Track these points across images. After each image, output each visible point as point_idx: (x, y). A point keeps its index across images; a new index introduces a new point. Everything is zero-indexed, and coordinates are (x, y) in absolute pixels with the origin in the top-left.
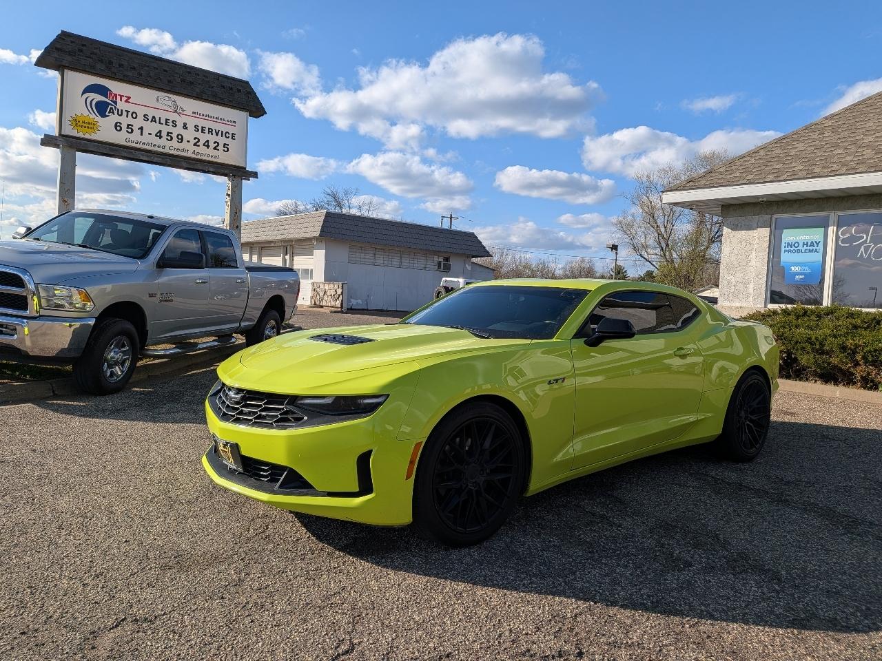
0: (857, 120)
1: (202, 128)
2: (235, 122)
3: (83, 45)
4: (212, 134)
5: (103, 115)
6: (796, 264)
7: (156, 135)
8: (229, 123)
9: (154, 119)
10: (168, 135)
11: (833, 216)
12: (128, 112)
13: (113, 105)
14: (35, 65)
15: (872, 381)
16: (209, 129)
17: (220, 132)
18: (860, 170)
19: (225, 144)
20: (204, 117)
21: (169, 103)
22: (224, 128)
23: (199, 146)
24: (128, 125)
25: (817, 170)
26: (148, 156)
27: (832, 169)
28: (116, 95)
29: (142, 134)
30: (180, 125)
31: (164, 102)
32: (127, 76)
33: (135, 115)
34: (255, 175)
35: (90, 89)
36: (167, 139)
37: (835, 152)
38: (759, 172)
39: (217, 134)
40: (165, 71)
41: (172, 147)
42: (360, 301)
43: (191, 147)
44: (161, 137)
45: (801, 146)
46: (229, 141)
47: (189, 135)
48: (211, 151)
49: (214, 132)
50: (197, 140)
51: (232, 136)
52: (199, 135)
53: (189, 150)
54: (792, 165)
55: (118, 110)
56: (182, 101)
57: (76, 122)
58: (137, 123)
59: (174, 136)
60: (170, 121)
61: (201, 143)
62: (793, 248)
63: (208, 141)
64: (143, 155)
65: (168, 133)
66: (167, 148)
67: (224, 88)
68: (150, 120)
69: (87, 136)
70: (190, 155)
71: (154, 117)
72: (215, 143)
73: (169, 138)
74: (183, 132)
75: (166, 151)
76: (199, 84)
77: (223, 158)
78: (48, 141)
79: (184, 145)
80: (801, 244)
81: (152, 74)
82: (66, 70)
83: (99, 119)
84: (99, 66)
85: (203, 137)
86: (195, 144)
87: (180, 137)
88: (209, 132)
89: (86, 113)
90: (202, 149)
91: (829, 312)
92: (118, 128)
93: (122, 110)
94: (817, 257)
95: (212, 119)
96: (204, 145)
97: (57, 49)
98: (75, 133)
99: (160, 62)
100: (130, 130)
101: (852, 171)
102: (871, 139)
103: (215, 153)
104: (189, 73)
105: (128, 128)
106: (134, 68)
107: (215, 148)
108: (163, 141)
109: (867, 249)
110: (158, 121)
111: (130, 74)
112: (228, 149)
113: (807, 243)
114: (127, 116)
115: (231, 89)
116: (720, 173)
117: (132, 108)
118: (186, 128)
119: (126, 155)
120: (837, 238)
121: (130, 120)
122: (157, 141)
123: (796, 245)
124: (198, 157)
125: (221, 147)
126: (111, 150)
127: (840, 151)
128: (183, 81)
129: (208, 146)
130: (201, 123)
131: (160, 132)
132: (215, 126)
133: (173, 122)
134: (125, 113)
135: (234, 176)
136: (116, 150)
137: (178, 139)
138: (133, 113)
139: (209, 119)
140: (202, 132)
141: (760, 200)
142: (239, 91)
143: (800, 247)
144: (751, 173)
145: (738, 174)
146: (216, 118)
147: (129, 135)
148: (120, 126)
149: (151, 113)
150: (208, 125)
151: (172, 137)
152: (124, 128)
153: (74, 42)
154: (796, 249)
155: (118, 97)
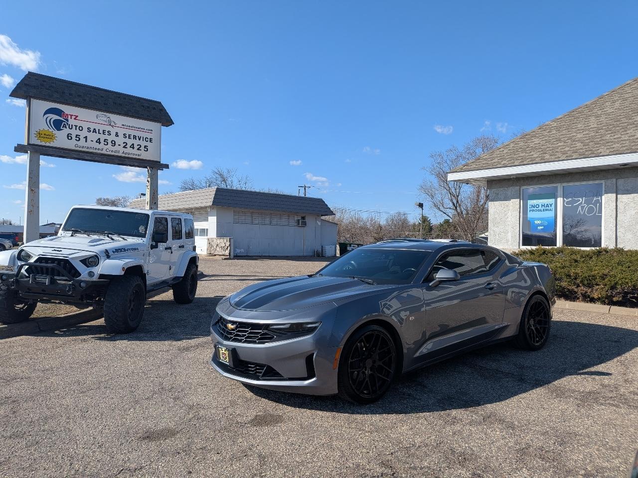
1: (129, 135)
2: (151, 130)
3: (44, 81)
4: (136, 139)
5: (59, 129)
6: (538, 219)
7: (97, 142)
8: (148, 131)
9: (94, 131)
10: (105, 141)
11: (560, 187)
12: (76, 126)
13: (65, 122)
14: (10, 96)
15: (589, 297)
16: (134, 136)
17: (142, 138)
18: (573, 157)
19: (145, 146)
20: (130, 128)
21: (105, 119)
22: (145, 135)
23: (127, 148)
24: (77, 135)
25: (547, 156)
26: (91, 157)
27: (557, 156)
28: (67, 115)
29: (86, 142)
30: (113, 134)
31: (102, 118)
32: (75, 102)
33: (81, 128)
34: (167, 166)
35: (49, 111)
36: (104, 144)
37: (560, 144)
38: (511, 159)
39: (140, 139)
40: (102, 97)
41: (108, 149)
42: (242, 250)
43: (121, 149)
44: (100, 143)
45: (536, 141)
46: (148, 144)
47: (120, 140)
48: (135, 151)
49: (137, 138)
50: (125, 144)
51: (150, 140)
52: (127, 140)
53: (120, 151)
54: (531, 154)
55: (69, 125)
56: (114, 118)
57: (40, 135)
58: (83, 134)
59: (109, 142)
60: (106, 132)
61: (128, 146)
62: (535, 208)
63: (133, 144)
64: (87, 156)
66: (104, 150)
67: (143, 107)
68: (92, 131)
69: (48, 144)
70: (120, 154)
71: (95, 129)
72: (138, 145)
73: (106, 143)
74: (116, 139)
75: (104, 152)
76: (126, 105)
77: (144, 155)
78: (20, 149)
79: (116, 148)
80: (540, 206)
81: (92, 99)
82: (32, 99)
83: (56, 132)
84: (55, 95)
85: (130, 142)
86: (124, 147)
88: (134, 138)
89: (46, 128)
90: (129, 150)
91: (560, 251)
92: (70, 138)
93: (72, 125)
94: (551, 214)
95: (136, 129)
96: (130, 147)
97: (26, 84)
98: (38, 142)
99: (98, 91)
101: (569, 158)
102: (579, 136)
103: (139, 152)
104: (119, 97)
105: (76, 137)
106: (79, 96)
107: (138, 149)
108: (102, 146)
109: (583, 207)
110: (97, 131)
111: (77, 100)
112: (147, 149)
113: (544, 206)
114: (76, 129)
115: (148, 107)
116: (485, 159)
117: (78, 123)
118: (118, 136)
119: (75, 156)
120: (564, 201)
121: (78, 132)
122: (97, 146)
123: (537, 206)
124: (127, 156)
125: (142, 148)
126: (65, 153)
127: (562, 144)
128: (114, 103)
129: (133, 148)
130: (128, 132)
131: (99, 139)
132: (138, 134)
133: (108, 132)
134: (74, 127)
135: (153, 168)
136: (69, 153)
137: (112, 143)
138: (80, 127)
139: (134, 129)
140: (129, 138)
141: (512, 177)
142: (154, 108)
143: (540, 208)
144: (505, 159)
145: (496, 160)
146: (139, 128)
147: (77, 142)
148: (71, 136)
149: (92, 127)
150: (133, 133)
151: (107, 143)
152: (74, 137)
153: (37, 79)
154: (537, 209)
155: (69, 116)
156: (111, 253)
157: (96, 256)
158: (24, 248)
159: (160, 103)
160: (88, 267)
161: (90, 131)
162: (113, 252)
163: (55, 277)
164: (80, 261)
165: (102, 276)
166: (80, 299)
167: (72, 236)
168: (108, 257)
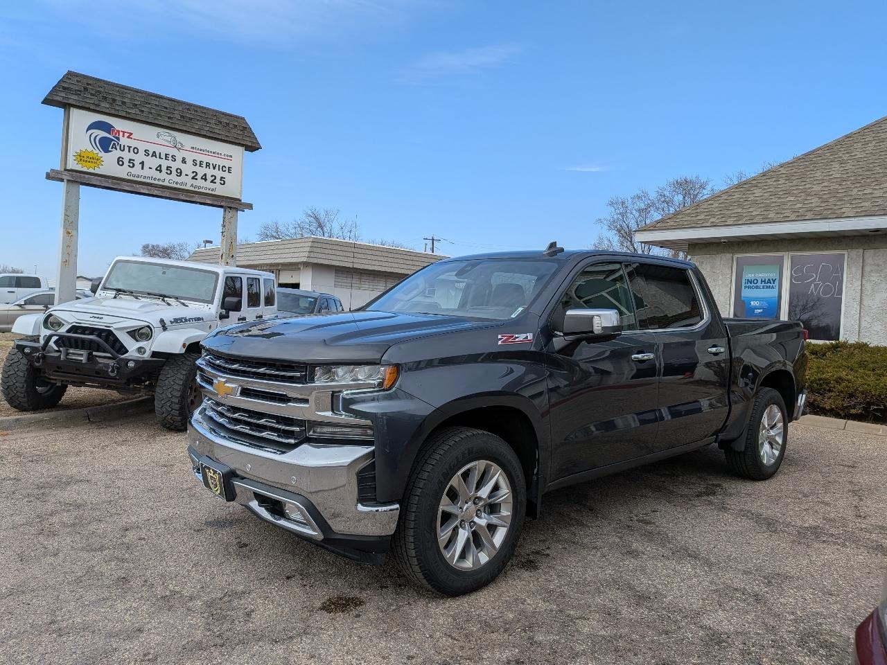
0: (808, 169)
1: (200, 162)
2: (231, 156)
3: (88, 84)
4: (209, 168)
5: (106, 151)
6: (756, 299)
7: (156, 169)
8: (226, 157)
9: (154, 154)
10: (167, 170)
11: (787, 258)
12: (130, 147)
13: (115, 141)
14: (42, 103)
15: (818, 407)
16: (207, 163)
17: (217, 166)
18: (807, 218)
19: (222, 178)
20: (202, 152)
21: (169, 139)
22: (221, 162)
23: (196, 179)
24: (130, 160)
25: (772, 215)
26: (148, 189)
27: (785, 215)
28: (118, 131)
29: (142, 169)
30: (179, 159)
31: (165, 138)
32: (129, 113)
33: (136, 151)
34: (250, 206)
37: (788, 199)
38: (722, 216)
39: (214, 168)
40: (166, 108)
41: (171, 180)
43: (189, 181)
44: (161, 171)
45: (758, 192)
46: (225, 174)
47: (188, 169)
48: (208, 184)
49: (211, 166)
50: (195, 174)
51: (229, 170)
52: (197, 169)
53: (187, 183)
54: (751, 210)
55: (121, 145)
56: (181, 137)
57: (80, 157)
58: (138, 158)
59: (174, 170)
60: (170, 156)
61: (199, 177)
62: (753, 284)
63: (205, 175)
64: (143, 189)
65: (168, 167)
66: (167, 181)
67: (221, 123)
68: (151, 155)
69: (91, 170)
70: (188, 187)
71: (154, 152)
72: (212, 176)
73: (169, 172)
74: (182, 166)
75: (166, 184)
76: (198, 120)
77: (220, 190)
78: (52, 176)
79: (183, 179)
80: (760, 281)
81: (153, 111)
83: (102, 154)
84: (103, 104)
85: (201, 171)
86: (193, 178)
87: (179, 171)
88: (207, 166)
89: (90, 148)
90: (200, 182)
92: (121, 163)
93: (124, 146)
94: (773, 293)
95: (210, 154)
96: (202, 178)
97: (64, 88)
98: (79, 168)
99: (161, 100)
100: (131, 165)
101: (801, 218)
102: (817, 188)
103: (212, 186)
104: (189, 110)
105: (129, 162)
106: (136, 106)
107: (212, 182)
108: (163, 175)
109: (816, 286)
110: (158, 156)
111: (133, 111)
112: (224, 182)
113: (765, 281)
114: (129, 151)
115: (228, 124)
116: (688, 215)
117: (133, 143)
118: (185, 163)
119: (127, 188)
120: (791, 276)
121: (132, 155)
122: (157, 174)
123: (755, 282)
124: (196, 190)
125: (218, 180)
126: (113, 183)
127: (792, 199)
128: (182, 116)
129: (206, 180)
130: (199, 158)
131: (160, 166)
132: (212, 160)
133: (172, 157)
135: (230, 208)
136: (118, 184)
137: (177, 172)
138: (134, 149)
139: (207, 153)
140: (200, 166)
141: (722, 241)
142: (235, 126)
143: (759, 284)
144: (713, 216)
145: (702, 217)
146: (214, 153)
147: (130, 170)
148: (122, 161)
149: (151, 149)
150: (206, 159)
151: (171, 171)
152: (126, 163)
153: (80, 81)
154: (755, 285)
155: (121, 134)
156: (168, 324)
157: (148, 327)
158: (52, 313)
159: (243, 119)
160: (137, 341)
161: (149, 155)
162: (172, 322)
163: (94, 353)
164: (128, 332)
165: (155, 354)
166: (125, 383)
167: (115, 297)
168: (165, 328)
